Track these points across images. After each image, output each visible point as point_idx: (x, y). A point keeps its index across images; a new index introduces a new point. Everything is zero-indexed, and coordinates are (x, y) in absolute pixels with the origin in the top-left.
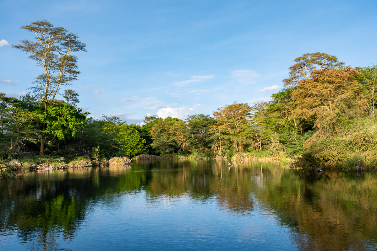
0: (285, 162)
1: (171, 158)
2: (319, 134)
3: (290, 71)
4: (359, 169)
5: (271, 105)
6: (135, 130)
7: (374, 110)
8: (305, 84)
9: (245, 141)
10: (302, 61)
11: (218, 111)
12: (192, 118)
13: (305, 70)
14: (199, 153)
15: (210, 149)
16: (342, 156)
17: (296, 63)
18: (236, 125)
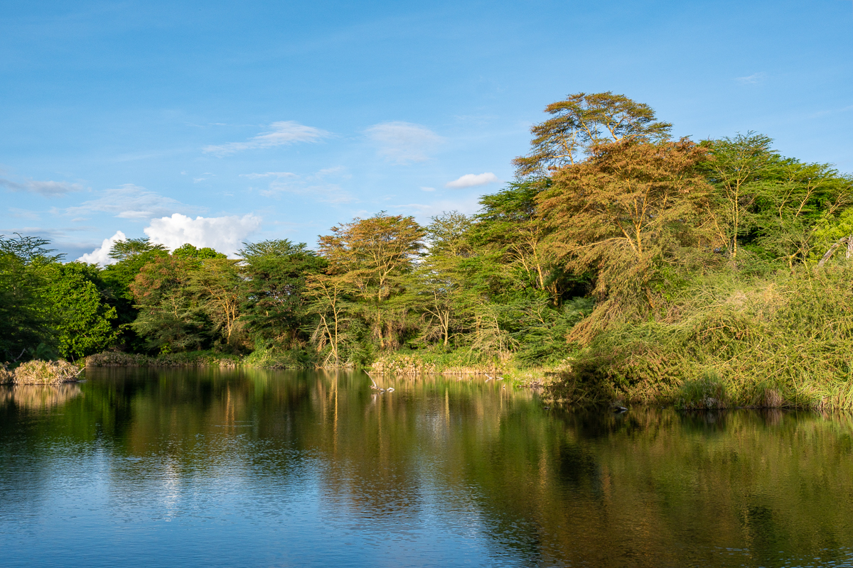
0: (520, 383)
1: (191, 364)
2: (607, 310)
3: (535, 137)
4: (715, 405)
5: (479, 225)
6: (84, 280)
7: (735, 250)
8: (579, 176)
9: (404, 321)
10: (565, 112)
11: (331, 234)
12: (255, 251)
13: (573, 138)
14: (274, 350)
15: (308, 340)
16: (671, 369)
17: (550, 117)
18: (382, 275)
